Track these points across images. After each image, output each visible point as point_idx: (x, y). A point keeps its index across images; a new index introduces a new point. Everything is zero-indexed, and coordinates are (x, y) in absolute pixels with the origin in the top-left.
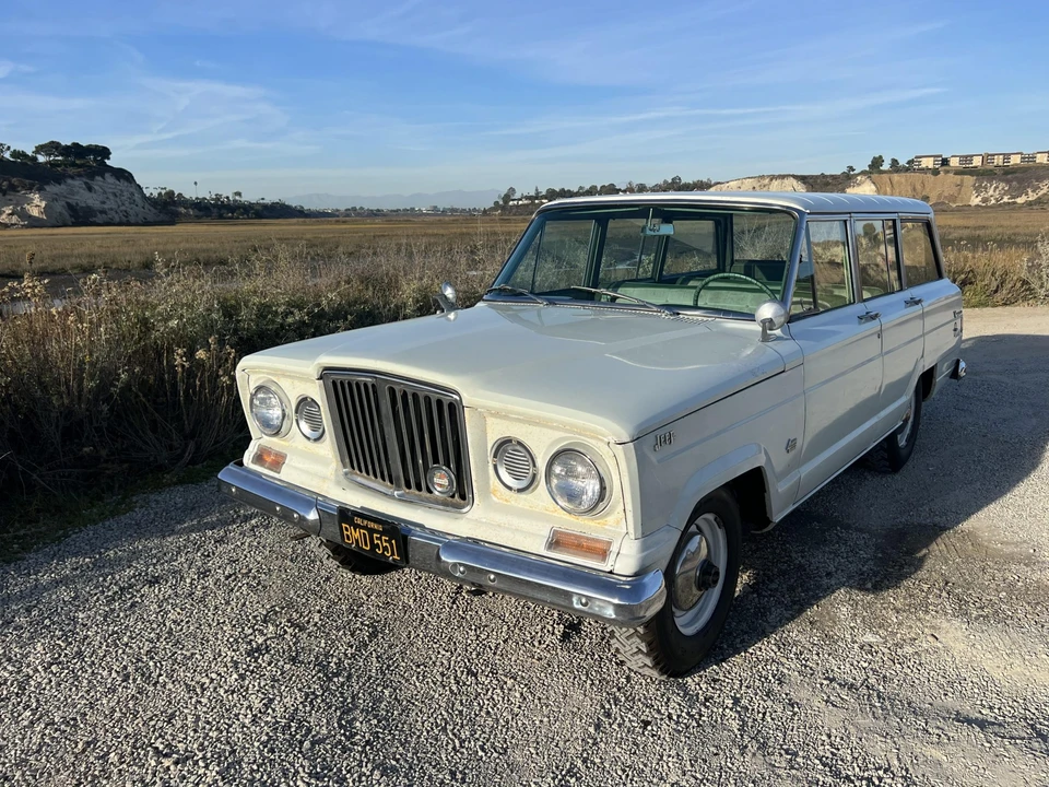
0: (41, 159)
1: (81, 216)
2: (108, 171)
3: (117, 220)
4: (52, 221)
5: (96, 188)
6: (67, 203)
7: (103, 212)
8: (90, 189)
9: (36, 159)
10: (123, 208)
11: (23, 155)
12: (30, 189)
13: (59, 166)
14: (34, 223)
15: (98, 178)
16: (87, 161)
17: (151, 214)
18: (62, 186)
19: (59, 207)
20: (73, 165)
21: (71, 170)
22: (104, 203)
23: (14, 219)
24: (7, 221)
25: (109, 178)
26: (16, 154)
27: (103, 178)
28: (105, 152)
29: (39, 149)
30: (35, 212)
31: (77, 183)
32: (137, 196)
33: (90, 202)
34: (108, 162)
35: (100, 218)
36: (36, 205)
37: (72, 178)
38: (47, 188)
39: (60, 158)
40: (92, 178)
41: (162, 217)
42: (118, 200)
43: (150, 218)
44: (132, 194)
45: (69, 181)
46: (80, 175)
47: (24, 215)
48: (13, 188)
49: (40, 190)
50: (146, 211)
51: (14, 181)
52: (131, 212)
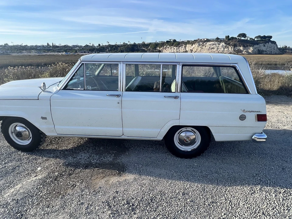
0: (256, 39)
1: (260, 52)
2: (270, 42)
3: (269, 53)
4: (254, 53)
5: (266, 46)
6: (258, 49)
7: (266, 51)
8: (264, 46)
9: (254, 39)
10: (271, 50)
11: (252, 39)
12: (251, 46)
13: (259, 41)
14: (249, 54)
15: (267, 43)
16: (266, 39)
17: (278, 51)
18: (258, 45)
19: (255, 50)
20: (262, 40)
21: (261, 42)
22: (267, 49)
23: (245, 53)
24: (244, 53)
25: (270, 43)
26: (250, 39)
27: (268, 43)
28: (271, 37)
29: (256, 37)
30: (250, 51)
31: (262, 45)
32: (276, 48)
33: (263, 49)
34: (271, 40)
35: (265, 53)
36: (251, 50)
37: (261, 43)
38: (255, 46)
39: (260, 39)
40: (266, 43)
41: (281, 53)
42: (270, 48)
43: (277, 53)
44: (274, 47)
45: (260, 44)
46: (263, 43)
47: (248, 52)
48: (247, 46)
49: (252, 46)
50: (277, 51)
51: (248, 44)
52: (273, 51)
